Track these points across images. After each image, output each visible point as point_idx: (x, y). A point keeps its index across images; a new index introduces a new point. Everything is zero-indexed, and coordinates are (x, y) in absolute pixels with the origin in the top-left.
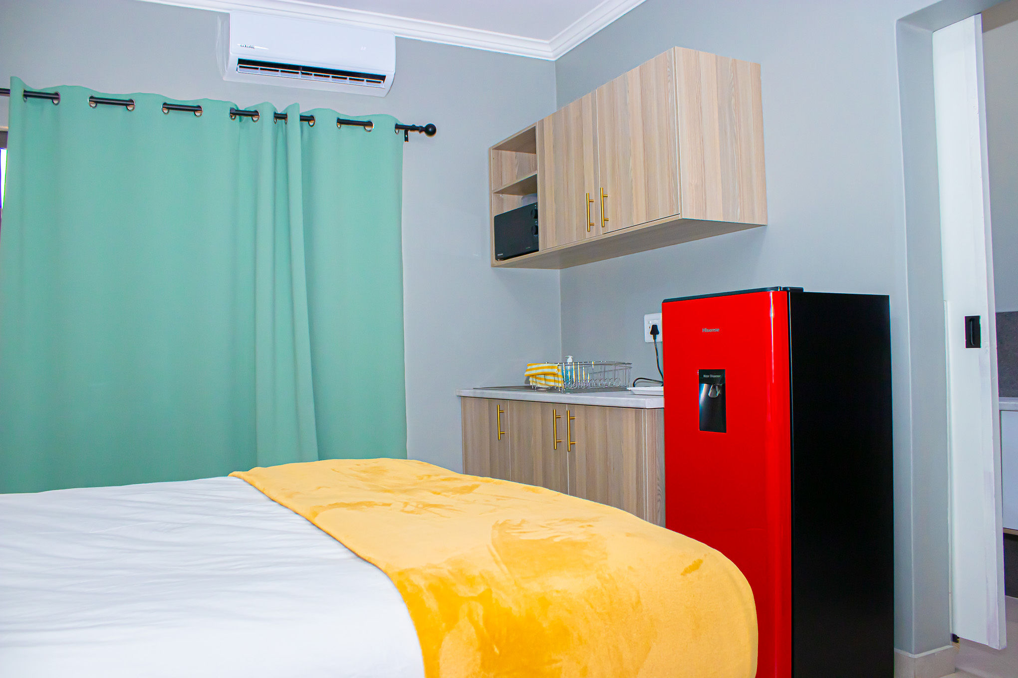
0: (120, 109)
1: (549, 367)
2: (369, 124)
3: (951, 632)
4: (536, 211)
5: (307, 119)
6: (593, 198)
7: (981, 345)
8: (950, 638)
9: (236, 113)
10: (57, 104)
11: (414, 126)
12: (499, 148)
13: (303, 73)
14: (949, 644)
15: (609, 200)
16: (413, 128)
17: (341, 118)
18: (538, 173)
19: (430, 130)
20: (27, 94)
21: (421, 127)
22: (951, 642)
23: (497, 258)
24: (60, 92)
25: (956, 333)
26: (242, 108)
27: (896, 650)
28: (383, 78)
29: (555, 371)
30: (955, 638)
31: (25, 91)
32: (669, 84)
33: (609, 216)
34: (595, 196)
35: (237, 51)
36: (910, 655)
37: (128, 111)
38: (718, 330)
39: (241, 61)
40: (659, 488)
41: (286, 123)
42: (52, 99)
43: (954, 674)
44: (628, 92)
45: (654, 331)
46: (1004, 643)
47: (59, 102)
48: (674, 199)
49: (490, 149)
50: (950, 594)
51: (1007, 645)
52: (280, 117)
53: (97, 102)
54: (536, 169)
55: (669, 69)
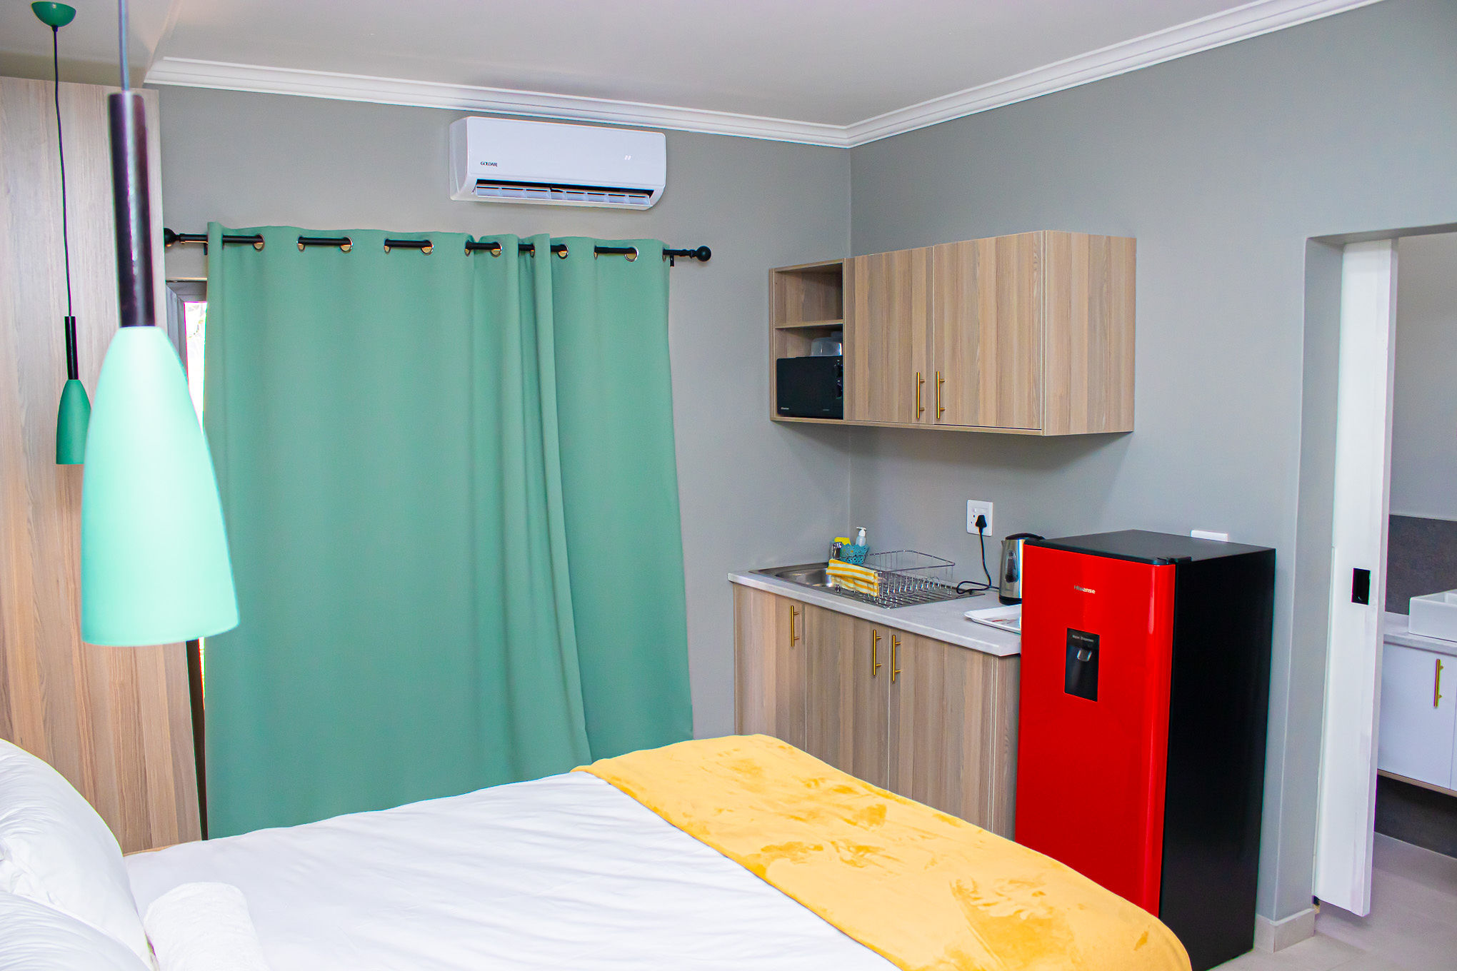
0: (333, 250)
1: (861, 572)
2: (632, 251)
3: (1313, 894)
4: (841, 368)
5: (557, 248)
6: (924, 378)
7: (1369, 601)
8: (1311, 900)
9: (472, 246)
10: (260, 250)
11: (685, 250)
12: (783, 273)
13: (552, 191)
14: (1309, 908)
15: (946, 386)
16: (683, 253)
17: (598, 246)
18: (844, 322)
19: (703, 255)
20: (228, 240)
21: (693, 251)
22: (1312, 905)
23: (780, 412)
24: (262, 234)
25: (1342, 585)
26: (477, 241)
27: (1258, 917)
28: (650, 193)
29: (871, 579)
30: (1316, 901)
31: (224, 236)
32: (1035, 274)
33: (946, 406)
34: (927, 376)
35: (476, 171)
36: (1271, 922)
37: (341, 252)
38: (1093, 592)
39: (480, 182)
40: (1006, 738)
41: (533, 257)
42: (252, 243)
43: (1313, 938)
44: (979, 264)
45: (981, 523)
46: (1368, 911)
47: (263, 246)
48: (1035, 413)
49: (770, 271)
50: (1314, 857)
51: (1370, 911)
52: (526, 248)
53: (305, 244)
54: (840, 316)
55: (1035, 255)
